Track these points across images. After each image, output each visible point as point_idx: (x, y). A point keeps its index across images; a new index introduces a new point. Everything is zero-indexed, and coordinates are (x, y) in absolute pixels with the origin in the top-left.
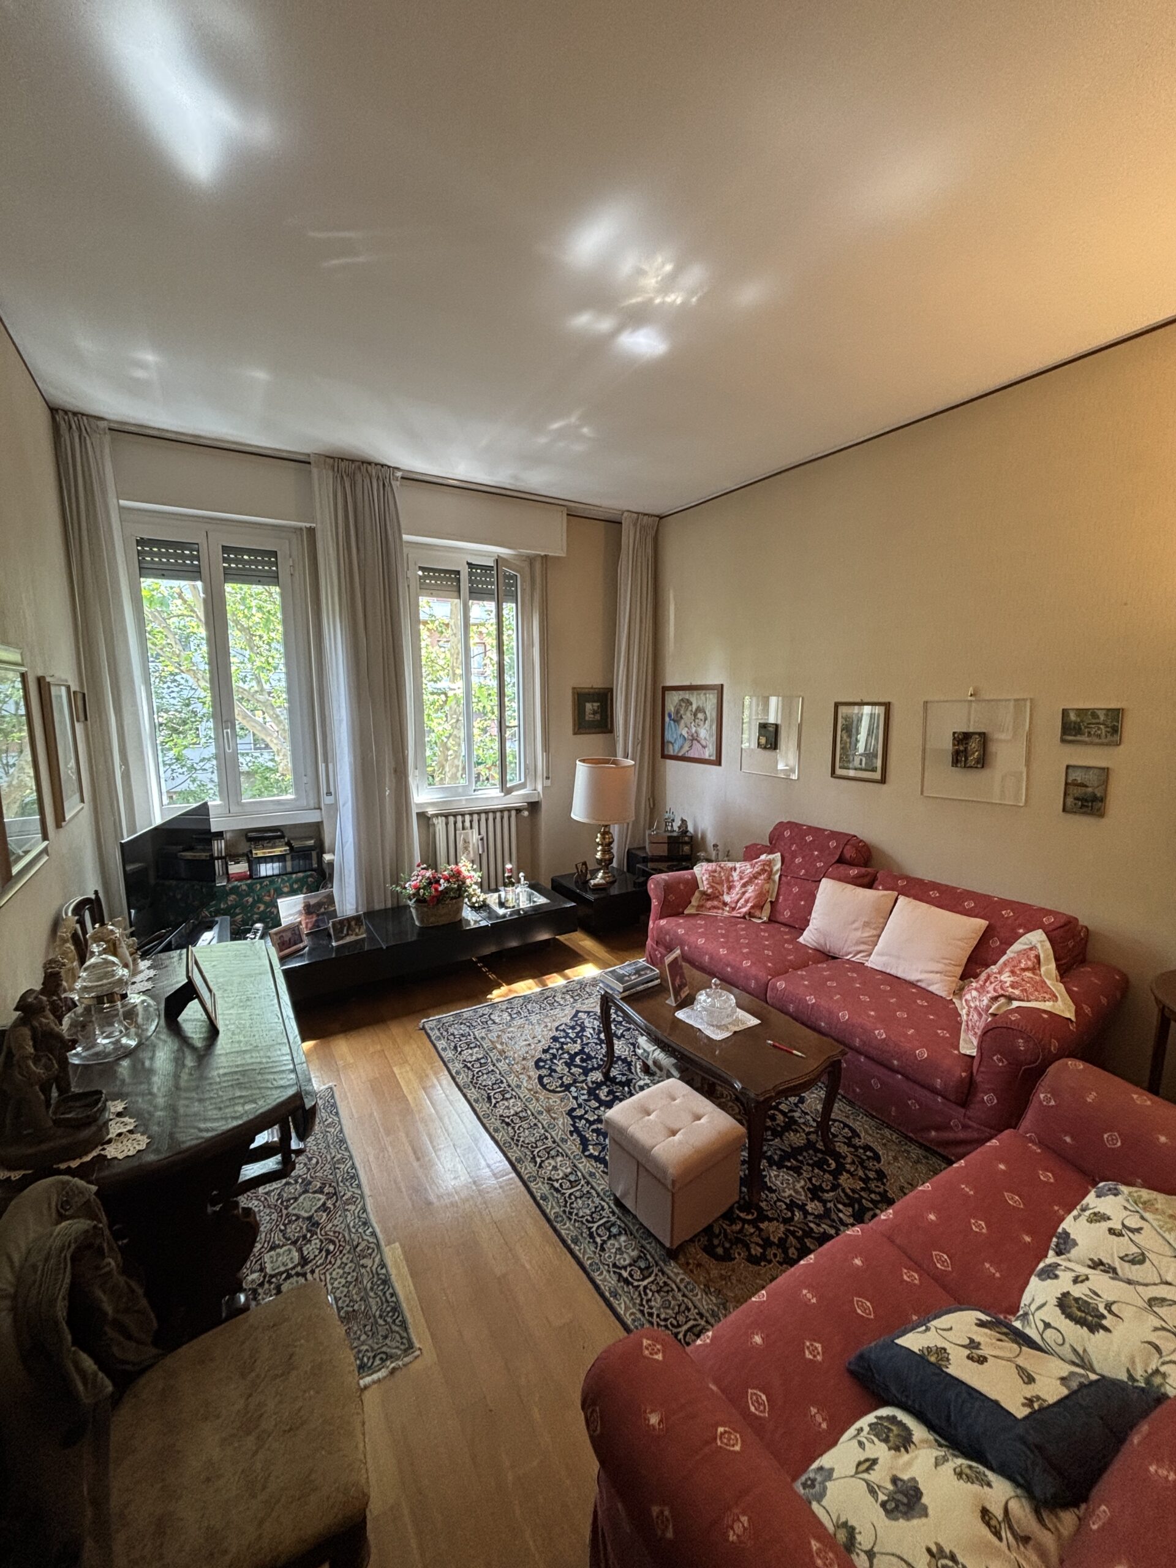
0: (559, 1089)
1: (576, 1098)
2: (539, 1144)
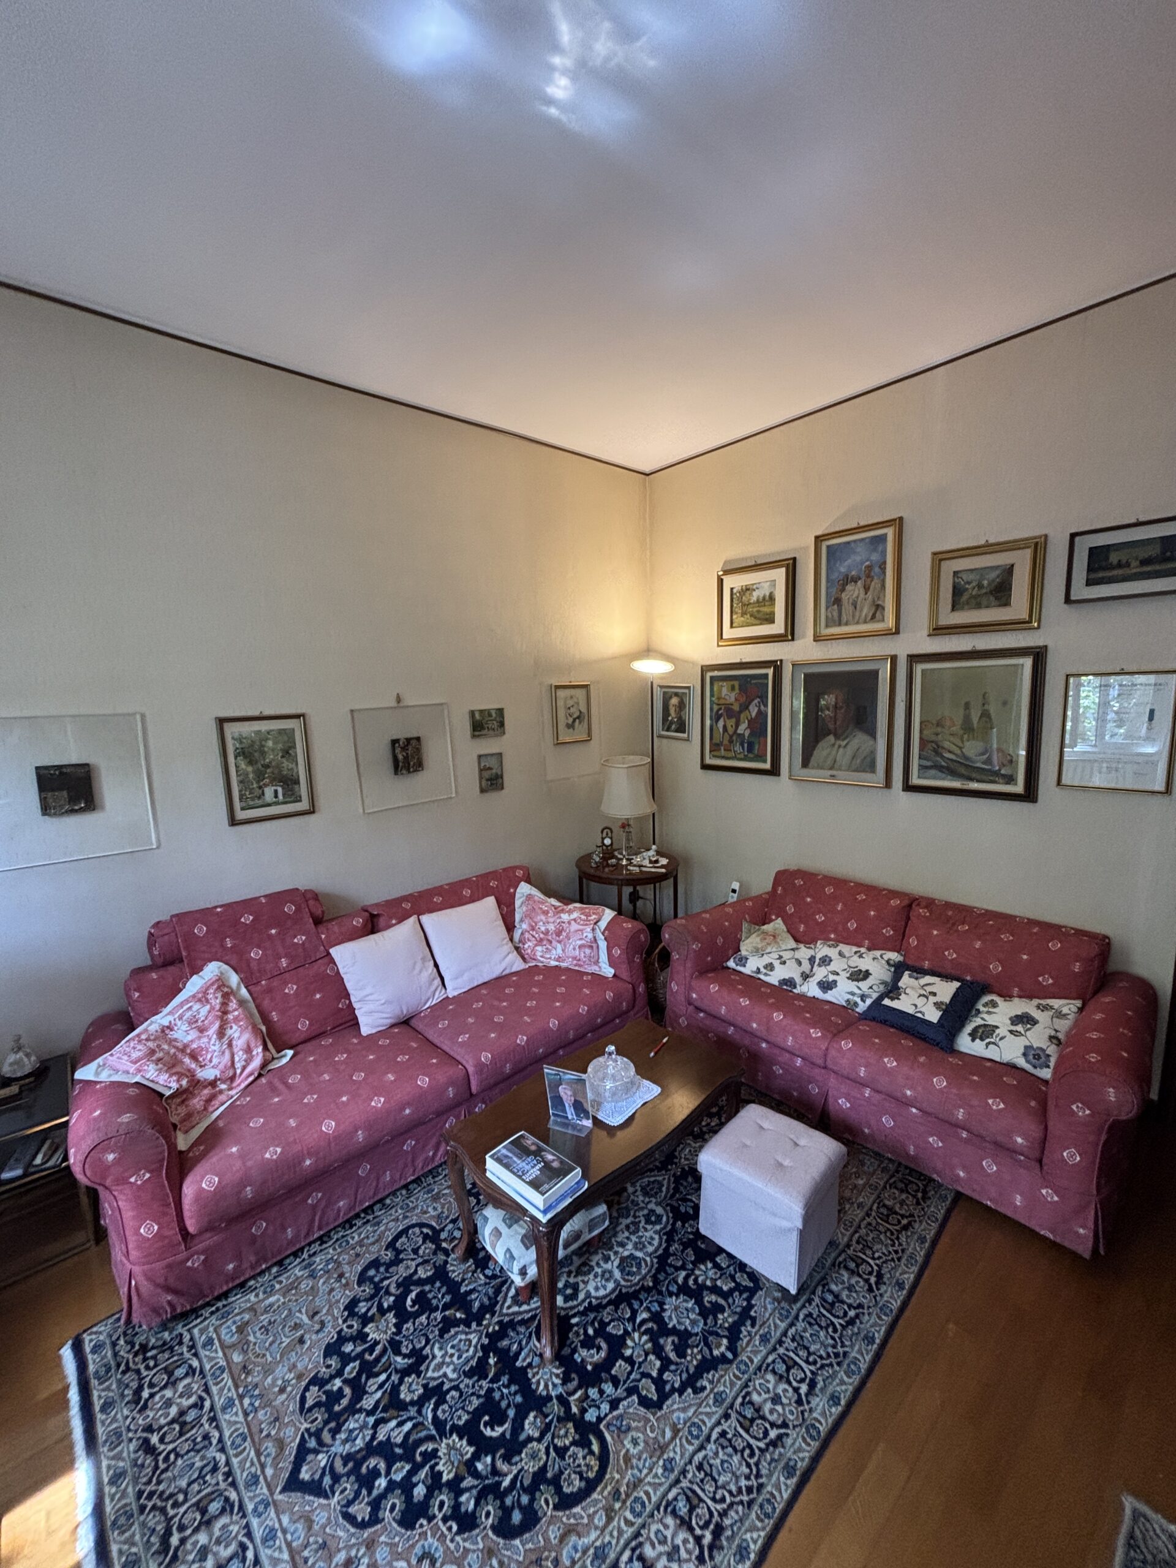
0: (595, 1447)
1: (614, 1404)
2: (739, 1444)
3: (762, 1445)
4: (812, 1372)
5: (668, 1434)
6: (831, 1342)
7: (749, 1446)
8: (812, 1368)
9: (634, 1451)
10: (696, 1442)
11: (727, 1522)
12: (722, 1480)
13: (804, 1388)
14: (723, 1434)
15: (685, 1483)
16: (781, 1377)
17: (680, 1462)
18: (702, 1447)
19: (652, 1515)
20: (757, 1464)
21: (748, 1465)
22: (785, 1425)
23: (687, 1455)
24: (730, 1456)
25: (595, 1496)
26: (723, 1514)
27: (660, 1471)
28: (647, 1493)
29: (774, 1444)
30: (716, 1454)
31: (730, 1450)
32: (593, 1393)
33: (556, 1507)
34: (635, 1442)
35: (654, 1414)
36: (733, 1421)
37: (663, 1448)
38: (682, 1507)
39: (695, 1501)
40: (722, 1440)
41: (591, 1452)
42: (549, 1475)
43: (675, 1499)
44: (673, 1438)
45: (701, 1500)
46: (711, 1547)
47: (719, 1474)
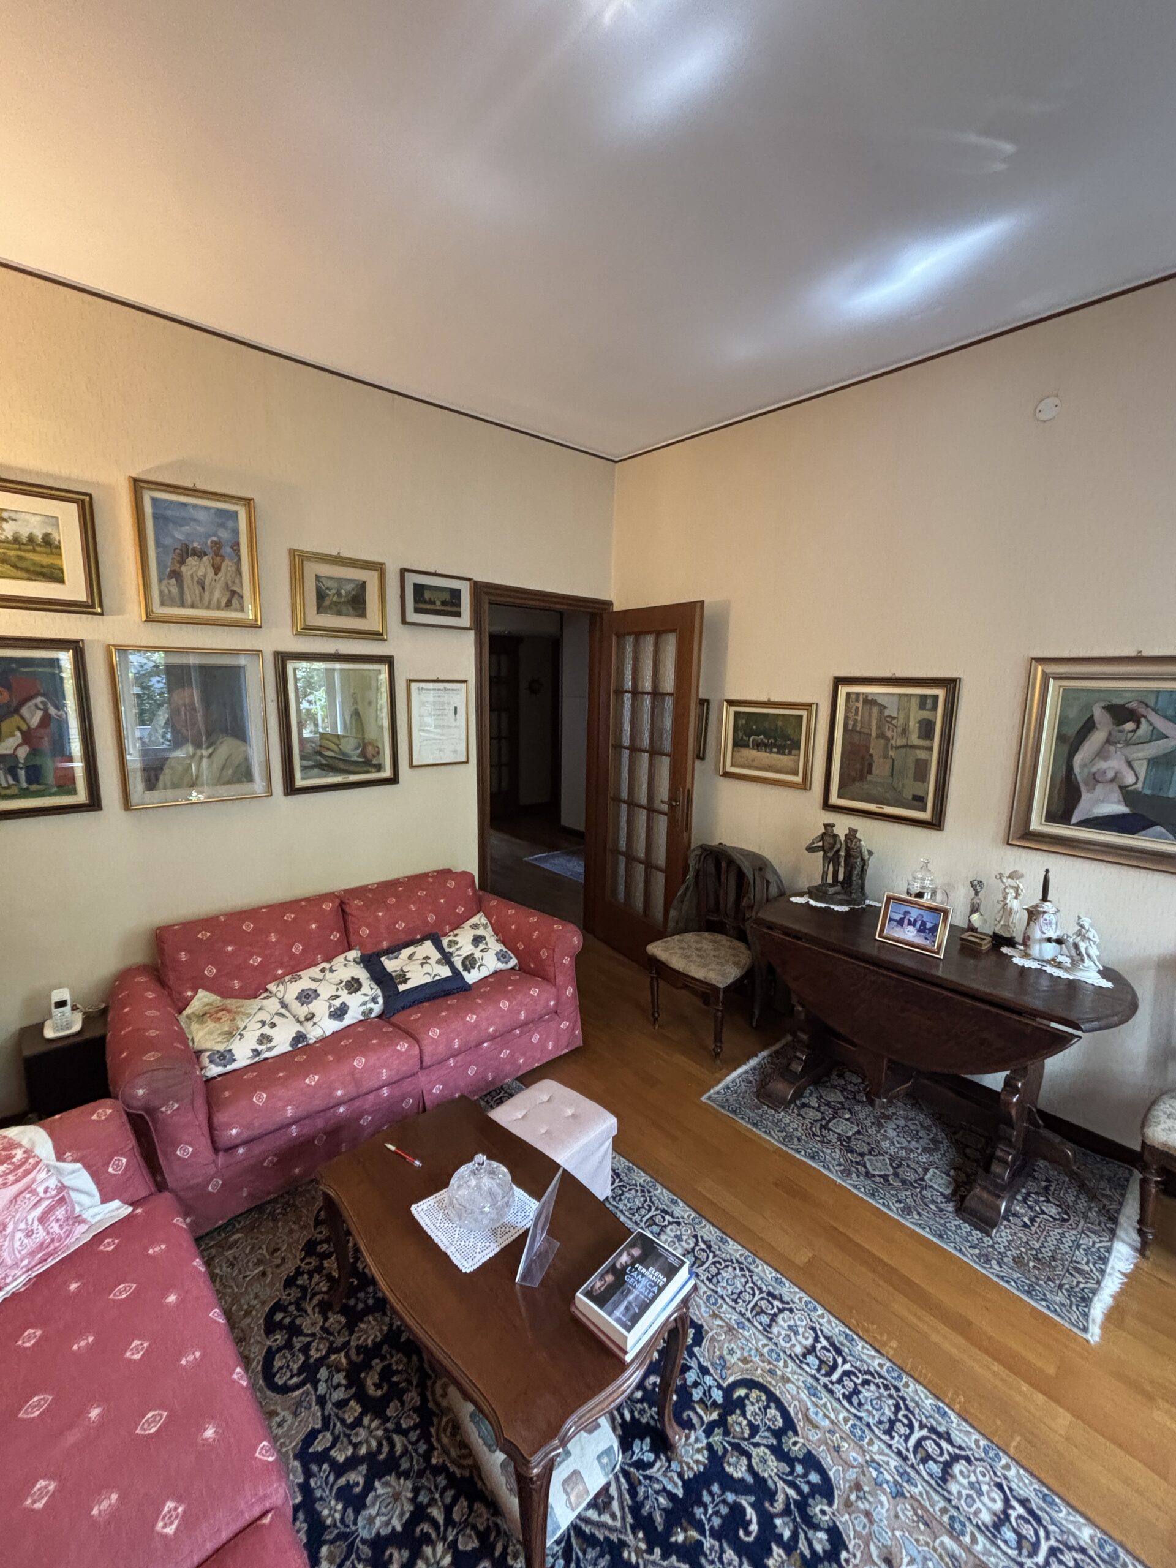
0: (741, 1392)
1: (704, 1371)
2: (714, 1270)
3: (711, 1255)
4: (657, 1209)
5: (719, 1322)
6: (633, 1192)
7: (714, 1263)
8: (653, 1209)
9: (738, 1354)
10: (720, 1301)
11: (764, 1288)
12: (740, 1287)
13: (667, 1218)
14: (710, 1280)
15: (749, 1315)
16: (661, 1230)
17: (735, 1316)
18: (722, 1297)
19: (776, 1344)
20: (725, 1261)
21: (727, 1267)
22: (695, 1237)
23: (730, 1310)
24: (723, 1278)
25: (778, 1393)
26: (761, 1291)
27: (746, 1333)
28: (764, 1346)
29: (709, 1247)
30: (724, 1288)
31: (719, 1277)
32: (697, 1394)
33: (796, 1433)
34: (731, 1352)
35: (707, 1332)
36: (700, 1271)
37: (731, 1329)
38: (765, 1319)
39: (758, 1309)
40: (715, 1280)
41: (747, 1396)
42: (775, 1442)
43: (761, 1323)
44: (721, 1318)
45: (756, 1304)
46: (783, 1302)
47: (736, 1288)
